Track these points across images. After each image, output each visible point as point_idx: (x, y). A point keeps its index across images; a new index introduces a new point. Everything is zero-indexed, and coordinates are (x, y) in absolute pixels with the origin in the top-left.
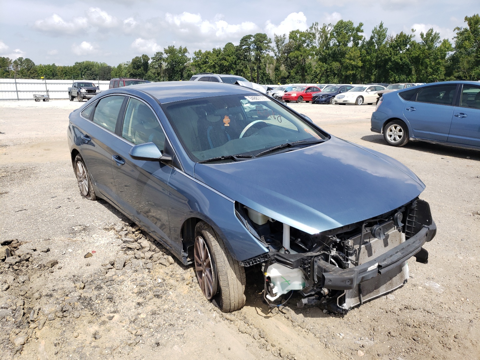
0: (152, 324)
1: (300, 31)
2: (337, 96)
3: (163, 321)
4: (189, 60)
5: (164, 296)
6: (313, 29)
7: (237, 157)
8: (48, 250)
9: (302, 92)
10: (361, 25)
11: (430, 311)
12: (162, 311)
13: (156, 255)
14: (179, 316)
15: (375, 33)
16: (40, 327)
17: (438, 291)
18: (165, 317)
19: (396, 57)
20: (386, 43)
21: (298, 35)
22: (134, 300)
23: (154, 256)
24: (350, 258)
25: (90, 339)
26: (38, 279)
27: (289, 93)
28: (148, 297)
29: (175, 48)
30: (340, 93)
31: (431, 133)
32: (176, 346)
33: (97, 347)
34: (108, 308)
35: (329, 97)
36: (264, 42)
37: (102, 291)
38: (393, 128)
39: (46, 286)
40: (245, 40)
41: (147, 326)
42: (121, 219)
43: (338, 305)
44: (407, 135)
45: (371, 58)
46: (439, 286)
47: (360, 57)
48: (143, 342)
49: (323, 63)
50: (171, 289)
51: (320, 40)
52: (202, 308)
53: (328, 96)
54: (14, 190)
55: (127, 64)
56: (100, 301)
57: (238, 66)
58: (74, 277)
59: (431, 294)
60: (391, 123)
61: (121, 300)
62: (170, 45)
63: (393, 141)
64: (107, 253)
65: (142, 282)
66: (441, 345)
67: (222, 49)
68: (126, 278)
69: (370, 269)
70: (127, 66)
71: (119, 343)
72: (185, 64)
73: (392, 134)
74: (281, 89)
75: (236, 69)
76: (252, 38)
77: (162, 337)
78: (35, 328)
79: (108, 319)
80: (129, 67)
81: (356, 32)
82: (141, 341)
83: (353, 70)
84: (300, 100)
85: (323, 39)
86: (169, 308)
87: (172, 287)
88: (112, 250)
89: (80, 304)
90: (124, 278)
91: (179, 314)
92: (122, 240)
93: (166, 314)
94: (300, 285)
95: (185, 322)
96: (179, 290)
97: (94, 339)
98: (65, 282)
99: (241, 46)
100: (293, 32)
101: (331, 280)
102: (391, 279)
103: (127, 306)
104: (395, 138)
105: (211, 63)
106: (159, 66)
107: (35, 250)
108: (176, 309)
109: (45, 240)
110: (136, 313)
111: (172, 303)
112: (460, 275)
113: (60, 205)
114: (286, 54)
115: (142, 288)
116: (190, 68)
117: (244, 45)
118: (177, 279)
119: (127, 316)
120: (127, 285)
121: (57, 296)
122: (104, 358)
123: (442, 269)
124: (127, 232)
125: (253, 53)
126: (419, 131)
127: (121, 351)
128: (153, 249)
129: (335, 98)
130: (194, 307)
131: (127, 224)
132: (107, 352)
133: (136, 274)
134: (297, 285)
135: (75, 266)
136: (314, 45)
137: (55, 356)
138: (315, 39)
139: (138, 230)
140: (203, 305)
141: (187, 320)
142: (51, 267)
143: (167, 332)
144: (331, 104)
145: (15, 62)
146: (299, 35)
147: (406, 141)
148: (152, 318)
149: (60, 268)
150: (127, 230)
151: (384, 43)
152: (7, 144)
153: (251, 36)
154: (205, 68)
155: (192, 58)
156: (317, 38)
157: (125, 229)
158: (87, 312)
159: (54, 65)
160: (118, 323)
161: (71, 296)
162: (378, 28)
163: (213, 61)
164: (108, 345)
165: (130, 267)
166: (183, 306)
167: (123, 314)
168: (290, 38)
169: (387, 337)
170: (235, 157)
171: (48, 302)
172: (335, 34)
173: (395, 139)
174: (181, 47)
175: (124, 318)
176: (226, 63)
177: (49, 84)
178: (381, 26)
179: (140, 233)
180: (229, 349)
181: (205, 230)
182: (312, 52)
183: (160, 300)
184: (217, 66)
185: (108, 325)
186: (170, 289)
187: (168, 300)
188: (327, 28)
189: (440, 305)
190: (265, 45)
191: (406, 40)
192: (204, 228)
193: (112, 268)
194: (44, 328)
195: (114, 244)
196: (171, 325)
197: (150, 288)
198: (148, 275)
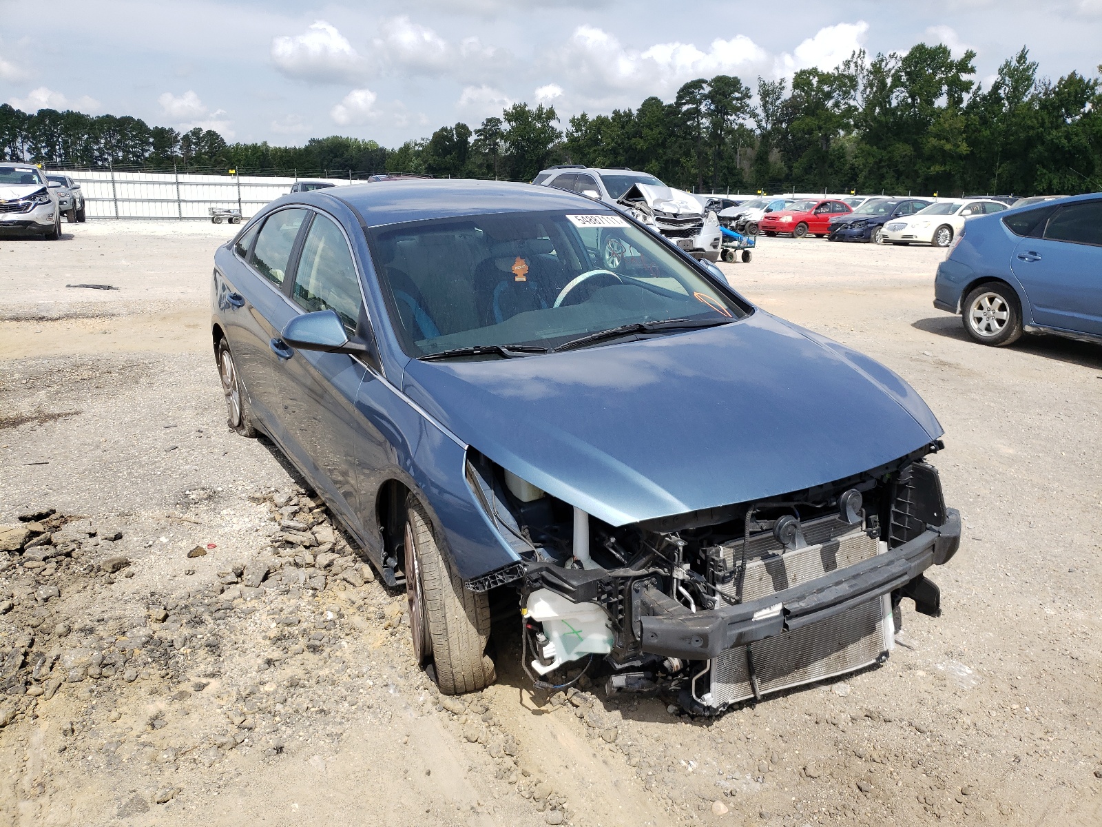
0: (282, 706)
1: (819, 70)
2: (887, 224)
3: (308, 701)
4: (557, 137)
5: (327, 650)
6: (852, 65)
7: (510, 349)
8: (118, 537)
9: (806, 213)
10: (970, 55)
11: (923, 728)
12: (313, 682)
13: (340, 561)
14: (345, 693)
15: (1005, 74)
16: (48, 693)
17: (963, 685)
18: (314, 693)
19: (1054, 132)
20: (1034, 98)
21: (815, 81)
22: (262, 653)
23: (335, 562)
24: (719, 587)
25: (141, 726)
26: (77, 595)
27: (775, 216)
28: (295, 648)
29: (527, 109)
30: (897, 216)
31: (1076, 315)
32: (316, 757)
33: (150, 745)
34: (202, 666)
35: (869, 225)
36: (733, 95)
37: (201, 629)
38: (986, 303)
39: (89, 611)
40: (688, 90)
41: (269, 709)
42: (293, 481)
43: (694, 696)
44: (1017, 317)
45: (992, 134)
46: (970, 672)
47: (964, 132)
48: (251, 744)
49: (872, 146)
50: (349, 636)
51: (868, 93)
52: (402, 682)
53: (868, 223)
54: (96, 407)
55: (421, 145)
56: (189, 650)
57: (669, 151)
58: (152, 595)
59: (943, 688)
60: (980, 289)
61: (235, 651)
62: (517, 103)
63: (985, 333)
64: (238, 550)
65: (292, 617)
66: (918, 807)
67: (635, 112)
68: (261, 606)
69: (758, 616)
70: (421, 149)
71: (199, 741)
72: (550, 146)
73: (982, 316)
74: (759, 205)
75: (665, 158)
76: (704, 85)
77: (295, 735)
78: (39, 695)
79: (193, 689)
80: (426, 149)
81: (957, 73)
82: (246, 740)
83: (944, 163)
84: (801, 232)
85: (875, 89)
86: (330, 676)
87: (352, 631)
88: (251, 543)
89: (145, 652)
90: (256, 605)
91: (347, 690)
92: (280, 524)
93: (319, 687)
94: (604, 642)
95: (353, 707)
96: (364, 639)
97: (150, 728)
98: (129, 606)
99: (679, 104)
100: (803, 72)
101: (657, 633)
102: (842, 646)
103: (243, 665)
104: (989, 325)
105: (608, 144)
106: (490, 149)
107: (92, 535)
108: (345, 678)
109: (122, 515)
110: (258, 680)
111: (338, 666)
112: (1031, 652)
113: (177, 445)
114: (784, 125)
115: (287, 630)
116: (559, 155)
117: (685, 104)
118: (369, 615)
119: (236, 685)
120: (258, 622)
121: (102, 634)
122: (157, 768)
123: (991, 634)
124: (296, 508)
125: (705, 122)
126: (1044, 310)
127: (196, 757)
128: (339, 547)
129: (883, 229)
130: (385, 677)
131: (303, 491)
132: (165, 756)
133: (285, 599)
134: (599, 641)
135: (162, 573)
136: (852, 103)
137: (58, 755)
138: (855, 90)
139: (320, 505)
140: (406, 676)
141: (360, 704)
142: (113, 572)
143: (310, 725)
144: (872, 242)
145: (186, 138)
146: (816, 79)
147: (1014, 334)
148: (285, 694)
149: (130, 576)
150: (298, 505)
151: (1026, 99)
152: (115, 312)
153: (704, 81)
154: (592, 156)
155: (565, 131)
156: (861, 87)
157: (295, 501)
158: (155, 671)
159: (265, 143)
160: (212, 699)
161: (132, 636)
162: (1014, 63)
163: (613, 140)
164: (175, 743)
165: (275, 582)
166: (360, 675)
167: (229, 681)
168: (796, 86)
169: (797, 777)
170: (504, 350)
171: (79, 645)
172: (904, 79)
173: (988, 329)
174: (541, 106)
175: (229, 689)
176: (641, 144)
177: (245, 185)
178: (1022, 57)
179: (323, 512)
180: (429, 773)
181: (413, 508)
182: (845, 121)
183: (317, 657)
184: (621, 151)
185: (189, 702)
186: (347, 635)
187: (333, 659)
188: (886, 65)
189: (952, 717)
190: (734, 102)
191: (1084, 92)
192: (412, 505)
193: (237, 583)
194: (56, 696)
195: (260, 533)
196: (322, 711)
197: (305, 630)
198: (309, 603)
